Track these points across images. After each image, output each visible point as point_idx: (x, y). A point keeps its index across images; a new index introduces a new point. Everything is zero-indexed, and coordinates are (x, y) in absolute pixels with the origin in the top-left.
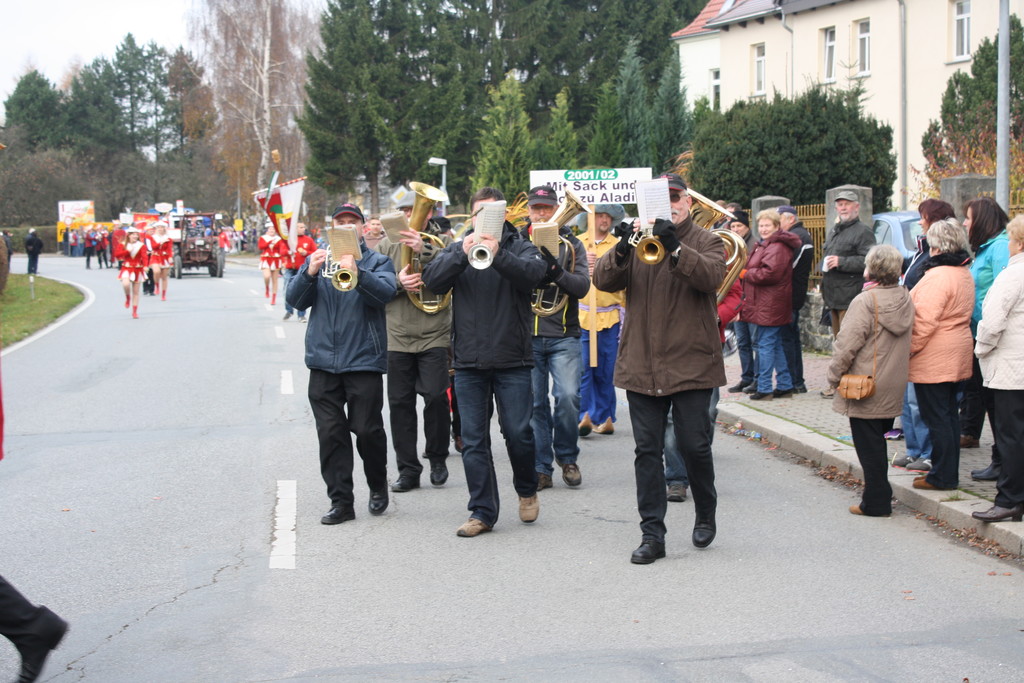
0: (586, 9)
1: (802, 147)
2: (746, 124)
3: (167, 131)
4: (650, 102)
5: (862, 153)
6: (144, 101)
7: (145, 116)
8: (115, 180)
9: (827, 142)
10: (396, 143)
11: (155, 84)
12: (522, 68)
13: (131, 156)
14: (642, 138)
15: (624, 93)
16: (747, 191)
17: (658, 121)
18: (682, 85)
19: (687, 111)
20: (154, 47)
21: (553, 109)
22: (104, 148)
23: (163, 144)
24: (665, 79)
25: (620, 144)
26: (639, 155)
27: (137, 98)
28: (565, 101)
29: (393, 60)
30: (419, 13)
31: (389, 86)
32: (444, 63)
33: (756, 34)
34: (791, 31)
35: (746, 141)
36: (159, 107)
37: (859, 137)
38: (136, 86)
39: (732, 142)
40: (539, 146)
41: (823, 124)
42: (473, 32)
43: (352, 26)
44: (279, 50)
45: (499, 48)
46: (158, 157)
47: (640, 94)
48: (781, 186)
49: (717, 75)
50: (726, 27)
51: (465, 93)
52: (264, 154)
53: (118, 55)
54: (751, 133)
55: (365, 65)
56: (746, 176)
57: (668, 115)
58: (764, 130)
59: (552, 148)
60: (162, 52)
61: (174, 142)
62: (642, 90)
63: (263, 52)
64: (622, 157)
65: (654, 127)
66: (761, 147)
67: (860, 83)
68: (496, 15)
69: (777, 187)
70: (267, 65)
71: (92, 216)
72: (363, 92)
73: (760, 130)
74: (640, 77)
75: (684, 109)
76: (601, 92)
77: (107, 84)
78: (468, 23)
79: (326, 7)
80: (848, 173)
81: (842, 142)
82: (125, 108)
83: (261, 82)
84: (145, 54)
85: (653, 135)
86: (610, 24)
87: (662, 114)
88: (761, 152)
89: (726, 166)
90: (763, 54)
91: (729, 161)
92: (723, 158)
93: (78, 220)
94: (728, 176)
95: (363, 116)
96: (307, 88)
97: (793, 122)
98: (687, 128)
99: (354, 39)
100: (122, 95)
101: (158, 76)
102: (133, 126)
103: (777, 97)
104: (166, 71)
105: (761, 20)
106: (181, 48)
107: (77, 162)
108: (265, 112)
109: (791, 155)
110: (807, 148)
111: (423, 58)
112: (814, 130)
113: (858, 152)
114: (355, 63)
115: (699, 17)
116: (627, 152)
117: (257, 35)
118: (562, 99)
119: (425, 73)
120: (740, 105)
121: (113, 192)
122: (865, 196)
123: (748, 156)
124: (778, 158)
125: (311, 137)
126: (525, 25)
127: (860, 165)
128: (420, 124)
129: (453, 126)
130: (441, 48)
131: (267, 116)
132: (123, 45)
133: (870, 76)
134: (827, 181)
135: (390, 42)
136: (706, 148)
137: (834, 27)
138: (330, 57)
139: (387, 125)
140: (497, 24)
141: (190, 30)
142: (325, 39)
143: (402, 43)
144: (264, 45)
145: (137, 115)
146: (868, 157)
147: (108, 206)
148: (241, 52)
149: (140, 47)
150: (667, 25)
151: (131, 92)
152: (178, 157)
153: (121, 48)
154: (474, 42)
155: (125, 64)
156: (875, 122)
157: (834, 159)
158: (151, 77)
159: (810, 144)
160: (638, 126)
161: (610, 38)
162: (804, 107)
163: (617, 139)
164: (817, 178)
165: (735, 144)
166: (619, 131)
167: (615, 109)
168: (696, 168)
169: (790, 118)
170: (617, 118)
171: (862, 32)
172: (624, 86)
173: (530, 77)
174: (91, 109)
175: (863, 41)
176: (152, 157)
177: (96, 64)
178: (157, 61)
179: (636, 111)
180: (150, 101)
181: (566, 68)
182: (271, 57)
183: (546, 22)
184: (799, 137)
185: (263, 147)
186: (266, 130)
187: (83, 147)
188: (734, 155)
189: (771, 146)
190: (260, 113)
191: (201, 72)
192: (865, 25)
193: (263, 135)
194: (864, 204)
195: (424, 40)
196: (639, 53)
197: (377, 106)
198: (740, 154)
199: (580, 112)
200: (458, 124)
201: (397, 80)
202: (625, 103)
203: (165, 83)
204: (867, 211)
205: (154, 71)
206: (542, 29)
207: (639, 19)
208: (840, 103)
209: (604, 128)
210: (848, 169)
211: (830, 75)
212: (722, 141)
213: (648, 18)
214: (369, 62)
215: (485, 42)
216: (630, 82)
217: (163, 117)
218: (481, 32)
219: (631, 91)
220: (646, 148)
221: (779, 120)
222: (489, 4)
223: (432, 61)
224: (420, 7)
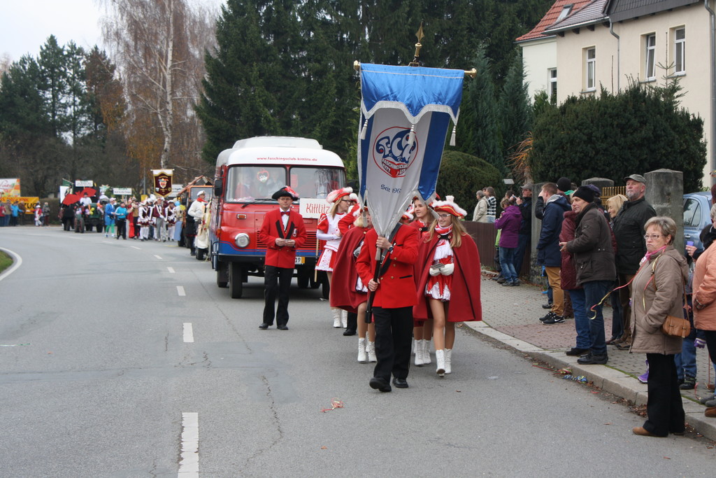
0: (441, 16)
1: (625, 137)
2: (577, 117)
3: (83, 119)
4: (497, 97)
5: (676, 141)
6: (64, 93)
7: (65, 106)
8: (38, 161)
9: (646, 132)
11: (73, 78)
13: (52, 140)
14: (489, 128)
15: (475, 89)
16: (578, 174)
17: (504, 112)
18: (524, 82)
19: (528, 104)
20: (73, 47)
22: (28, 132)
23: (80, 130)
24: (510, 77)
25: (471, 133)
26: (487, 142)
27: (59, 90)
30: (299, 20)
31: (272, 80)
32: (318, 61)
33: (588, 39)
34: (618, 37)
35: (577, 131)
36: (77, 99)
37: (674, 128)
38: (57, 80)
39: (565, 132)
41: (643, 117)
42: (345, 36)
43: (244, 30)
44: (180, 50)
45: (367, 50)
46: (75, 141)
47: (488, 90)
48: (608, 169)
49: (554, 73)
50: (562, 34)
51: (336, 88)
52: (167, 139)
53: (41, 54)
54: (582, 124)
55: (255, 64)
56: (577, 160)
57: (511, 108)
58: (592, 122)
60: (80, 51)
61: (89, 129)
62: (491, 86)
63: (167, 51)
64: (472, 144)
65: (500, 118)
66: (590, 136)
67: (676, 82)
68: (365, 21)
69: (603, 170)
70: (169, 63)
71: (19, 191)
72: (252, 86)
73: (588, 122)
75: (526, 103)
77: (32, 79)
78: (340, 28)
79: (221, 13)
80: (664, 158)
81: (659, 132)
82: (47, 99)
83: (164, 77)
84: (65, 53)
85: (499, 125)
86: (462, 30)
87: (506, 107)
88: (590, 140)
89: (560, 152)
90: (594, 57)
91: (563, 147)
92: (557, 146)
93: (6, 195)
94: (562, 161)
95: (253, 108)
96: (204, 82)
97: (617, 115)
98: (528, 119)
99: (245, 42)
100: (45, 88)
101: (76, 72)
102: (53, 116)
103: (604, 93)
104: (83, 67)
105: (591, 27)
106: (96, 48)
107: (6, 145)
108: (168, 103)
109: (615, 143)
110: (630, 137)
111: (303, 57)
112: (635, 122)
113: (673, 140)
114: (245, 62)
115: (539, 25)
116: (476, 139)
117: (161, 38)
119: (304, 71)
120: (572, 100)
121: (37, 171)
122: (677, 179)
123: (579, 144)
124: (604, 145)
125: (207, 124)
126: (389, 30)
127: (675, 152)
128: (300, 114)
129: (325, 117)
130: (316, 49)
131: (170, 107)
132: (46, 46)
133: (685, 75)
134: (646, 165)
135: (274, 44)
136: (543, 137)
137: (654, 33)
138: (223, 55)
139: (273, 115)
140: (367, 29)
141: (106, 32)
142: (220, 41)
143: (286, 45)
144: (168, 46)
145: (57, 105)
146: (681, 145)
147: (32, 183)
148: (148, 53)
149: (61, 47)
150: (511, 30)
151: (53, 86)
152: (92, 141)
153: (44, 48)
154: (346, 44)
155: (49, 61)
156: (688, 115)
157: (653, 146)
158: (70, 73)
159: (632, 134)
160: (486, 117)
161: (461, 41)
162: (627, 102)
163: (469, 128)
164: (638, 163)
165: (568, 134)
166: (471, 121)
167: (467, 102)
168: (535, 154)
169: (615, 112)
170: (469, 110)
171: (678, 38)
172: (475, 83)
174: (19, 100)
175: (679, 45)
176: (70, 141)
177: (23, 61)
178: (75, 59)
179: (485, 104)
180: (69, 94)
182: (173, 55)
183: (407, 27)
184: (622, 128)
185: (166, 133)
186: (168, 119)
187: (10, 132)
188: (567, 143)
189: (598, 135)
190: (163, 103)
191: (113, 68)
192: (680, 32)
193: (165, 123)
194: (676, 185)
195: (304, 42)
196: (487, 55)
197: (264, 98)
198: (572, 144)
200: (330, 114)
201: (280, 76)
202: (475, 97)
203: (83, 78)
204: (679, 191)
205: (73, 67)
207: (487, 25)
208: (657, 99)
210: (664, 155)
211: (650, 74)
212: (556, 131)
213: (497, 24)
214: (257, 61)
215: (356, 44)
216: (479, 80)
217: (80, 107)
218: (351, 37)
220: (494, 136)
221: (605, 113)
222: (360, 13)
223: (309, 60)
224: (300, 14)
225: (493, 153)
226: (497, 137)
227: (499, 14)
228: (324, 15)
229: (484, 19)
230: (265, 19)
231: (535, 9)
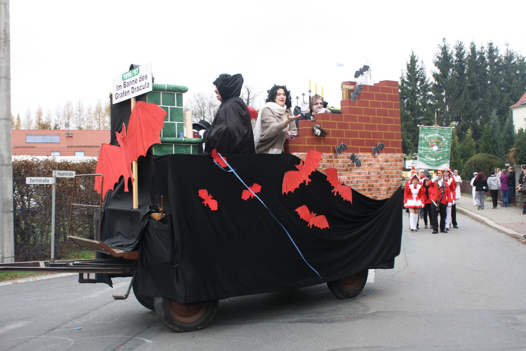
0: (478, 99)
4: (501, 130)
10: (413, 147)
12: (456, 121)
14: (499, 143)
15: (492, 128)
17: (505, 137)
18: (513, 124)
19: (515, 133)
21: (467, 135)
24: (507, 122)
25: (491, 146)
26: (498, 149)
28: (471, 132)
29: (411, 120)
30: (420, 104)
32: (428, 120)
40: (462, 147)
42: (438, 109)
45: (448, 114)
47: (498, 128)
57: (508, 135)
59: (466, 148)
62: (498, 127)
64: (492, 150)
65: (503, 139)
68: (446, 103)
74: (497, 122)
76: (484, 128)
78: (437, 106)
85: (503, 142)
86: (487, 105)
87: (506, 135)
98: (515, 139)
111: (422, 119)
115: (519, 101)
118: (469, 131)
119: (423, 124)
126: (456, 106)
130: (427, 115)
135: (410, 114)
136: (519, 147)
140: (447, 106)
143: (415, 114)
150: (507, 103)
160: (497, 139)
161: (487, 109)
163: (490, 144)
166: (491, 141)
167: (489, 133)
168: (516, 153)
170: (489, 137)
172: (492, 126)
173: (459, 124)
179: (497, 134)
181: (472, 120)
183: (464, 105)
195: (422, 113)
196: (497, 114)
199: (476, 135)
202: (492, 132)
206: (462, 107)
207: (497, 102)
209: (485, 140)
213: (501, 102)
214: (404, 121)
215: (443, 112)
216: (494, 124)
218: (441, 110)
219: (494, 127)
222: (444, 100)
223: (424, 120)
224: (420, 102)
225: (501, 153)
226: (502, 147)
227: (502, 97)
228: (429, 102)
229: (496, 100)
230: (407, 105)
231: (517, 94)
